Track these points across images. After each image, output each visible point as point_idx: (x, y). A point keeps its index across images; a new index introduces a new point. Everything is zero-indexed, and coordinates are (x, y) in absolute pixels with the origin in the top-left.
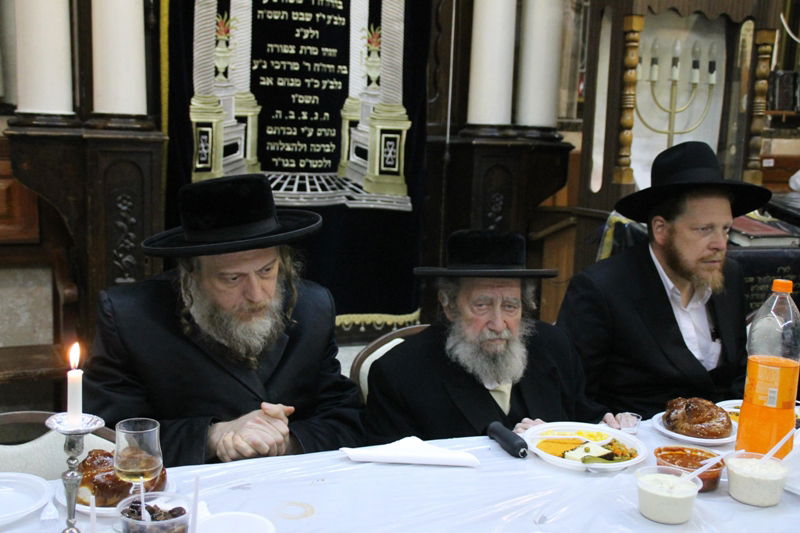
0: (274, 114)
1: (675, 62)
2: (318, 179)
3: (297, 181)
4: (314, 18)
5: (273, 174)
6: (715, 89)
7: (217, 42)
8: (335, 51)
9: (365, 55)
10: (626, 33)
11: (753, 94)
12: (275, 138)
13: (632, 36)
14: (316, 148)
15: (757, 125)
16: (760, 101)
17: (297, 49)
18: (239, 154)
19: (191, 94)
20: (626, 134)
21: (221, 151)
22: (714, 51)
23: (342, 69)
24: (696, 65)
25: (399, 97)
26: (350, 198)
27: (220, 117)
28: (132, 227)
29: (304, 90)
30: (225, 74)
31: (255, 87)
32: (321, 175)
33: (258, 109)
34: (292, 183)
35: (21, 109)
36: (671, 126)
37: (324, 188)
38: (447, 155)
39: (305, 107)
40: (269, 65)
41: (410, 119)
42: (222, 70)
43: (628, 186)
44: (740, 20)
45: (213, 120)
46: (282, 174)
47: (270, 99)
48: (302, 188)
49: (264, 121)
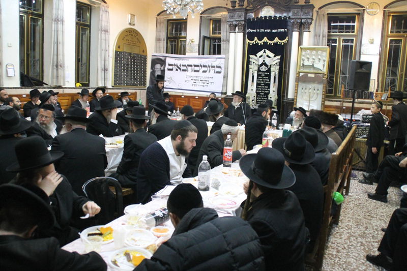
1: (310, 89)
4: (264, 82)
7: (251, 86)
9: (273, 87)
12: (258, 99)
17: (261, 87)
18: (254, 101)
21: (252, 101)
23: (269, 89)
25: (277, 94)
29: (262, 93)
30: (253, 90)
31: (256, 92)
33: (256, 95)
36: (309, 99)
39: (262, 95)
40: (258, 89)
41: (278, 97)
45: (251, 96)
47: (258, 94)
49: (257, 97)
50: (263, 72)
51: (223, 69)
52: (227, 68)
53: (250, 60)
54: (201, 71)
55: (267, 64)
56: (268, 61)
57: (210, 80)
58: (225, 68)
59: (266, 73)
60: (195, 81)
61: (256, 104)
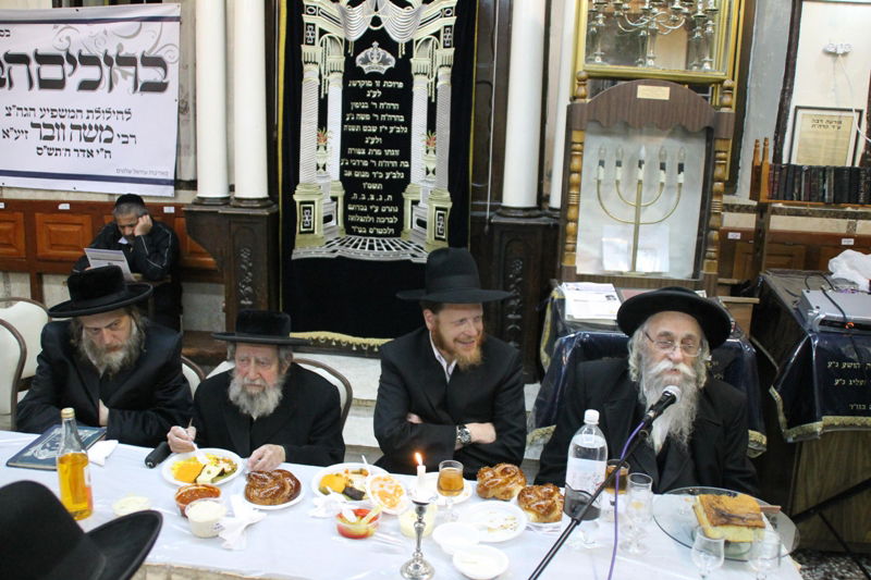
0: (353, 196)
1: (640, 164)
2: (383, 242)
3: (368, 243)
4: (378, 129)
5: (353, 237)
8: (398, 151)
9: (425, 153)
12: (353, 213)
13: (576, 146)
14: (381, 220)
15: (714, 221)
16: (715, 200)
17: (367, 152)
18: (333, 223)
19: (297, 182)
20: (571, 226)
21: (322, 220)
23: (405, 164)
24: (663, 167)
25: (447, 185)
26: (413, 256)
27: (321, 197)
28: (250, 269)
29: (371, 180)
30: (324, 168)
31: (343, 178)
32: (385, 239)
33: (344, 192)
34: (364, 244)
36: (637, 218)
37: (388, 248)
38: (487, 228)
39: (372, 191)
40: (350, 162)
41: (452, 200)
42: (321, 166)
45: (316, 199)
46: (358, 238)
47: (350, 185)
48: (371, 248)
49: (347, 200)
50: (374, 76)
51: (173, 70)
52: (189, 66)
53: (307, 19)
54: (73, 82)
55: (395, 37)
56: (396, 23)
57: (119, 125)
58: (183, 67)
59: (389, 84)
60: (48, 132)
61: (343, 236)
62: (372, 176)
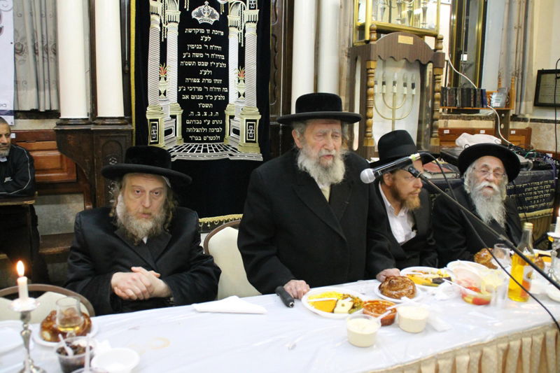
0: (190, 113)
1: (394, 83)
2: (214, 146)
3: (202, 147)
4: (209, 64)
5: (190, 144)
6: (415, 96)
7: (160, 78)
8: (221, 80)
9: (237, 82)
10: (368, 69)
11: (434, 100)
12: (190, 126)
13: (371, 71)
14: (212, 130)
15: (436, 115)
16: (437, 103)
17: (201, 80)
18: (173, 135)
19: (147, 105)
20: (369, 120)
21: (163, 133)
22: (414, 78)
23: (225, 89)
24: (405, 85)
25: (255, 103)
26: (231, 155)
27: (162, 116)
29: (205, 101)
30: (165, 94)
31: (180, 100)
32: (215, 144)
33: (182, 111)
34: (200, 148)
35: (62, 117)
36: (393, 116)
37: (217, 151)
38: (281, 132)
39: (206, 109)
40: (187, 88)
41: (260, 114)
42: (163, 92)
43: (371, 147)
44: (425, 63)
45: (159, 117)
46: (195, 144)
47: (188, 106)
48: (205, 151)
49: (184, 117)
50: (205, 26)
51: (8, 17)
52: (24, 15)
58: (17, 16)
59: (216, 32)
61: (182, 144)
62: (205, 98)
